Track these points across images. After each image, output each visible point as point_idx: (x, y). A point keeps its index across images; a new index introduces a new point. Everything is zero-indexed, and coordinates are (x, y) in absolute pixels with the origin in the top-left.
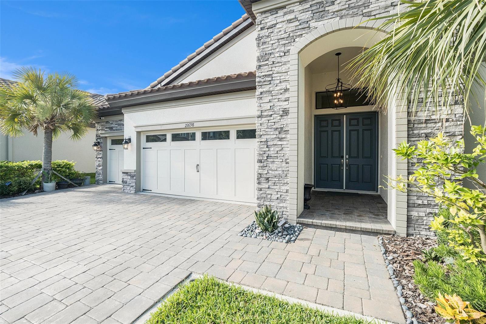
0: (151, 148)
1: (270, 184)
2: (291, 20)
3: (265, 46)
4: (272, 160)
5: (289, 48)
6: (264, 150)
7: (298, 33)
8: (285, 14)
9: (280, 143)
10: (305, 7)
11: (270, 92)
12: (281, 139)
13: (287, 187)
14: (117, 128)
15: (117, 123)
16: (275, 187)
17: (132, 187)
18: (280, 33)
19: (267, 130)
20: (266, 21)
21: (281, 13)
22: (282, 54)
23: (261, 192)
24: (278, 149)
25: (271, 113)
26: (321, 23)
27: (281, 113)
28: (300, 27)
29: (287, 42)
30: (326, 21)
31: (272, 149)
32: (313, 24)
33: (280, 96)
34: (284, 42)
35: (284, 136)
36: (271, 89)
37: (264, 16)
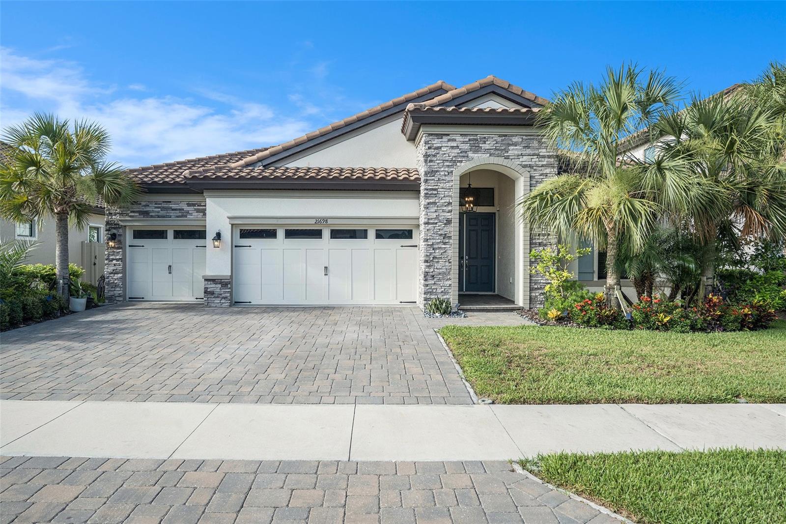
0: (250, 246)
1: (435, 280)
2: (453, 147)
3: (432, 164)
4: (437, 260)
5: (452, 169)
6: (431, 252)
7: (459, 159)
8: (449, 140)
9: (444, 246)
10: (465, 140)
11: (435, 203)
12: (445, 243)
13: (449, 282)
14: (159, 214)
15: (160, 206)
16: (440, 283)
17: (224, 298)
18: (445, 156)
19: (433, 235)
20: (434, 142)
21: (445, 139)
22: (446, 173)
23: (428, 288)
24: (442, 251)
25: (437, 221)
26: (476, 155)
27: (445, 222)
28: (461, 155)
29: (451, 164)
30: (480, 155)
31: (437, 251)
32: (471, 154)
33: (444, 208)
34: (448, 164)
35: (447, 241)
36: (437, 201)
37: (431, 137)
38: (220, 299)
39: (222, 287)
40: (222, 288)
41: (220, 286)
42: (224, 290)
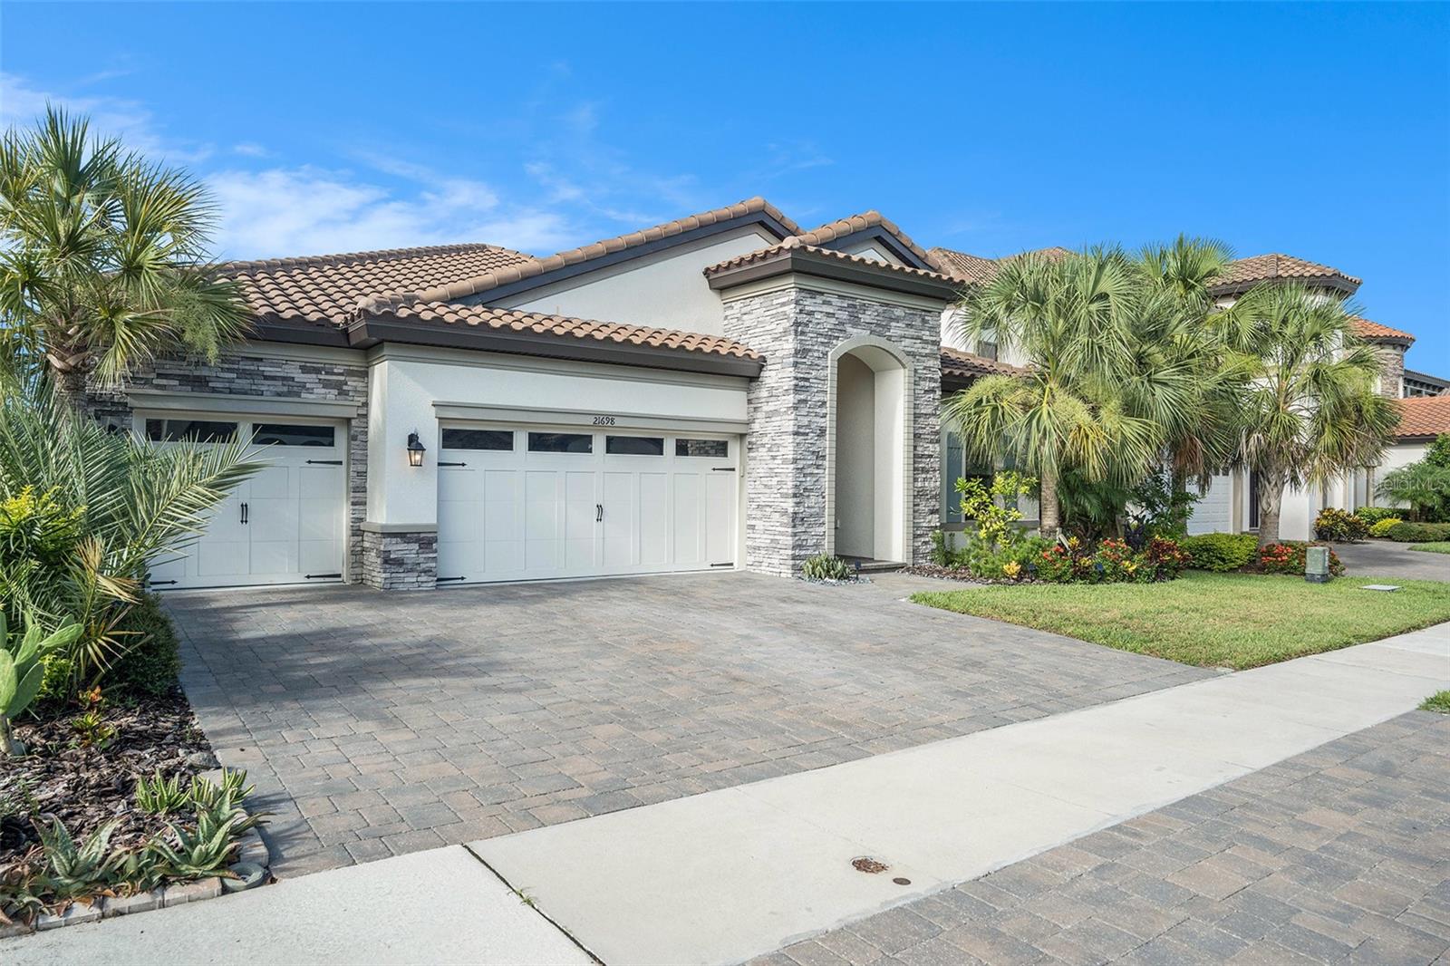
0: (463, 465)
1: (806, 526)
2: (829, 313)
3: (803, 338)
4: (807, 494)
5: (827, 349)
6: (800, 479)
7: (836, 334)
8: (825, 303)
9: (816, 471)
10: (843, 305)
11: (805, 401)
12: (818, 467)
13: (822, 529)
16: (810, 530)
17: (425, 572)
18: (819, 327)
19: (804, 453)
20: (805, 303)
21: (819, 299)
22: (821, 355)
23: (797, 538)
24: (814, 479)
25: (808, 431)
26: (855, 330)
27: (818, 432)
28: (838, 327)
29: (826, 341)
30: (860, 330)
31: (808, 479)
32: (849, 329)
33: (818, 410)
34: (823, 340)
35: (820, 463)
36: (809, 398)
37: (803, 294)
38: (416, 574)
39: (420, 548)
40: (420, 551)
41: (416, 546)
42: (424, 556)
